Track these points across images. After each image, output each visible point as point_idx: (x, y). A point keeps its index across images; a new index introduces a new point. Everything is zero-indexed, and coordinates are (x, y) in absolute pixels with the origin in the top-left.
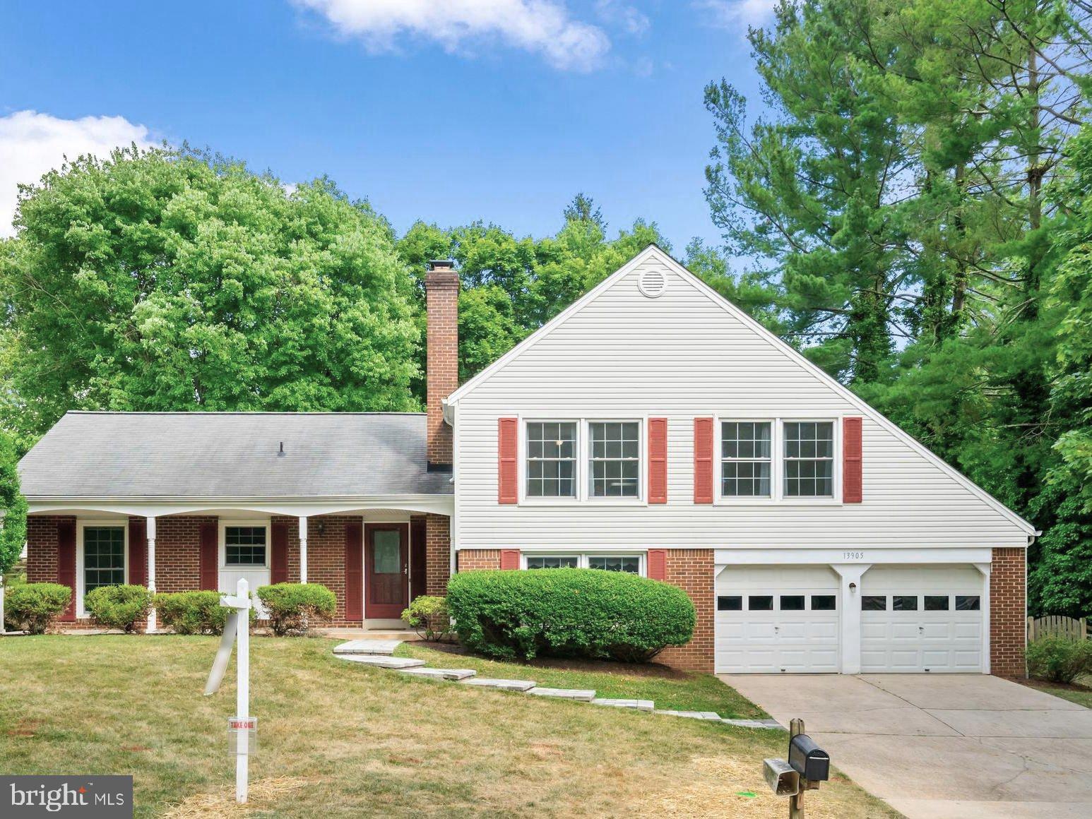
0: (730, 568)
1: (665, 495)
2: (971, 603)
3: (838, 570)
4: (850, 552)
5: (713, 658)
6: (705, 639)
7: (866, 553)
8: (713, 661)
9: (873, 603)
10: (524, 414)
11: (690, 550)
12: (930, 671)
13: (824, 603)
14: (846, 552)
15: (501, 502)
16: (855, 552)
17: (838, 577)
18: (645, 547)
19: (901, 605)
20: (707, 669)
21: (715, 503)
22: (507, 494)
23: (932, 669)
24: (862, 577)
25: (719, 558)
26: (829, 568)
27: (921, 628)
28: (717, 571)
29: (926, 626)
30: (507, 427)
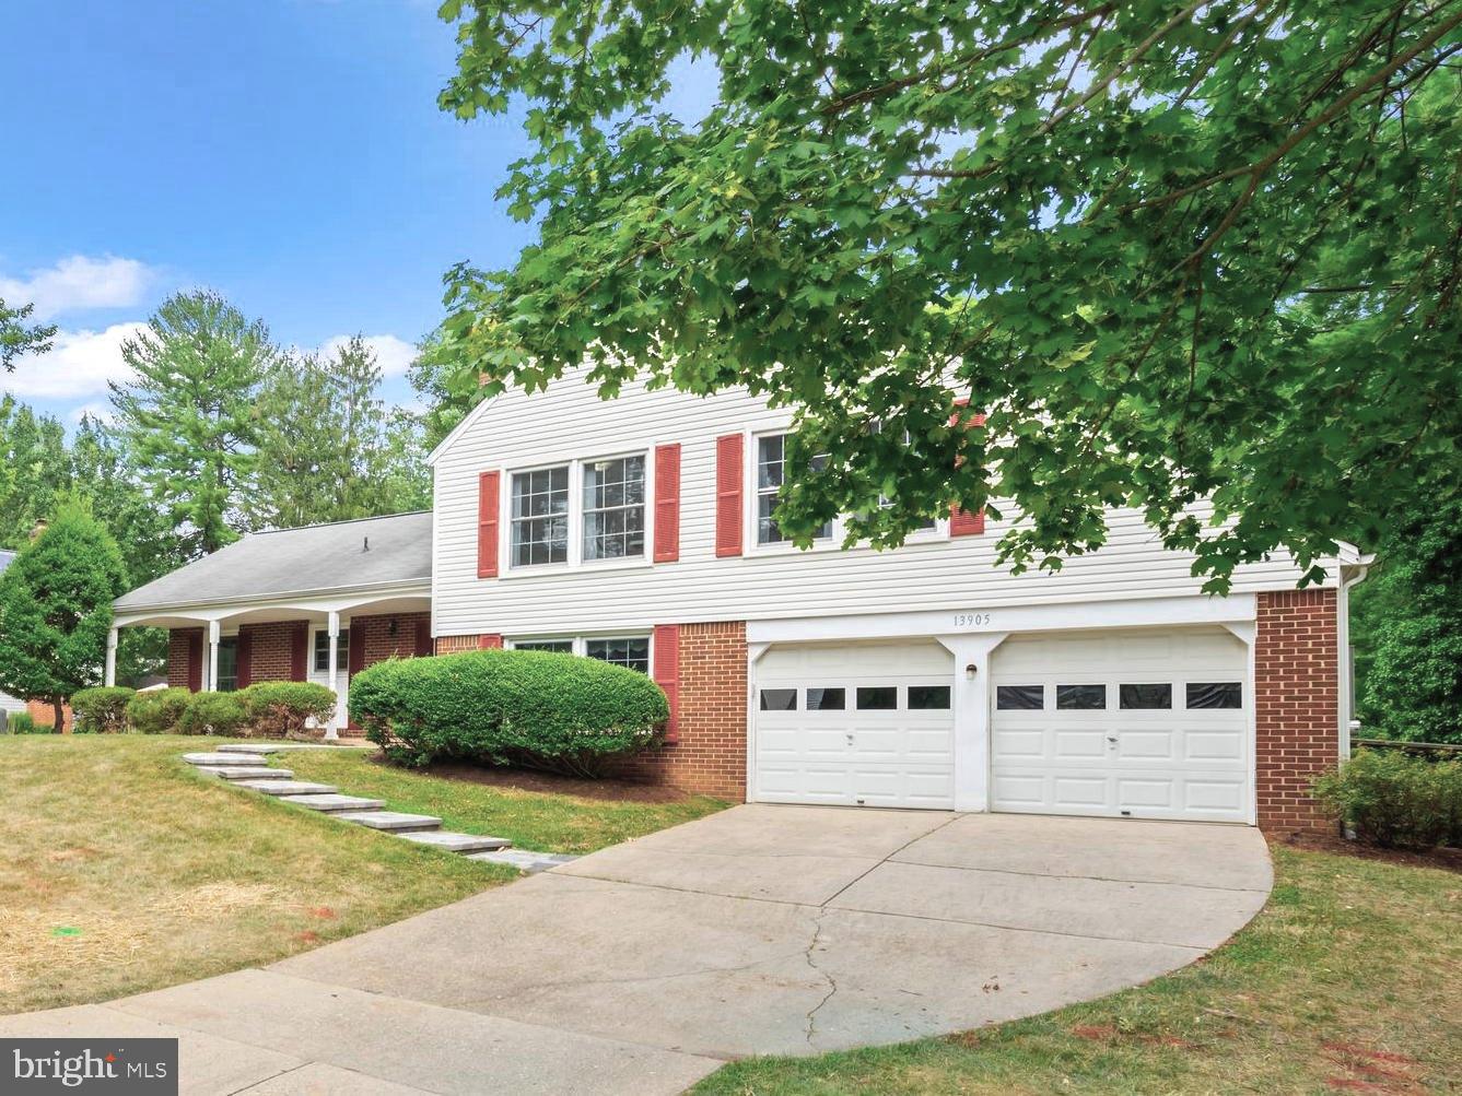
0: (773, 648)
1: (676, 550)
2: (1224, 696)
3: (949, 644)
4: (966, 615)
5: (745, 778)
6: (731, 751)
7: (993, 615)
8: (745, 784)
9: (1018, 698)
10: (506, 464)
11: (712, 623)
12: (1133, 815)
13: (931, 698)
14: (959, 615)
15: (481, 576)
16: (974, 615)
17: (951, 655)
18: (650, 623)
19: (1073, 701)
20: (734, 794)
21: (747, 552)
22: (487, 567)
23: (1135, 811)
24: (993, 654)
25: (753, 633)
26: (932, 643)
27: (1112, 740)
28: (753, 653)
29: (1123, 738)
30: (489, 481)
